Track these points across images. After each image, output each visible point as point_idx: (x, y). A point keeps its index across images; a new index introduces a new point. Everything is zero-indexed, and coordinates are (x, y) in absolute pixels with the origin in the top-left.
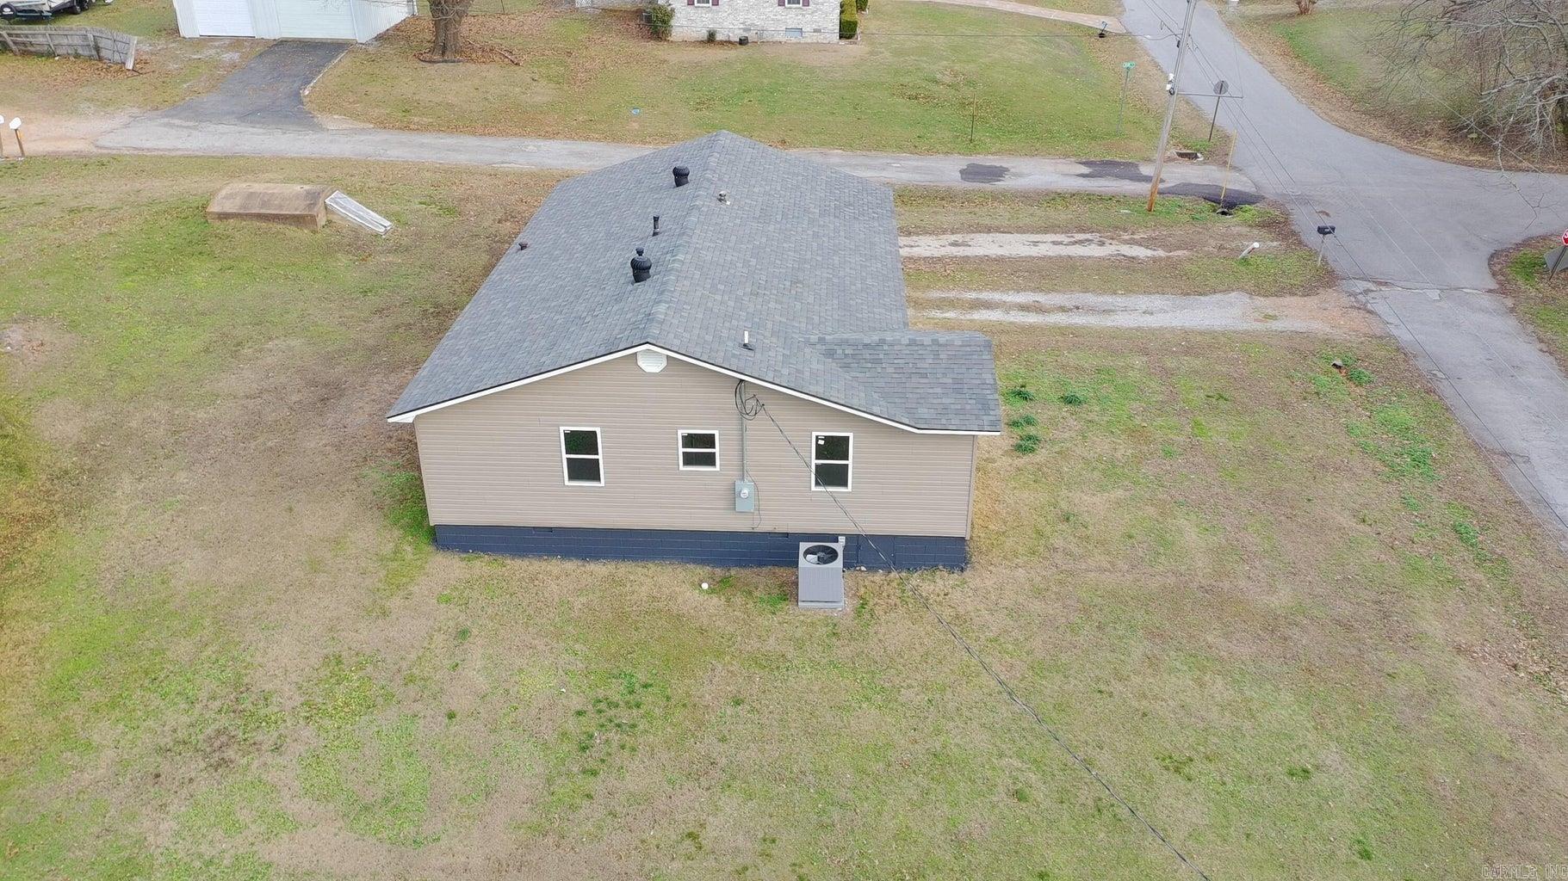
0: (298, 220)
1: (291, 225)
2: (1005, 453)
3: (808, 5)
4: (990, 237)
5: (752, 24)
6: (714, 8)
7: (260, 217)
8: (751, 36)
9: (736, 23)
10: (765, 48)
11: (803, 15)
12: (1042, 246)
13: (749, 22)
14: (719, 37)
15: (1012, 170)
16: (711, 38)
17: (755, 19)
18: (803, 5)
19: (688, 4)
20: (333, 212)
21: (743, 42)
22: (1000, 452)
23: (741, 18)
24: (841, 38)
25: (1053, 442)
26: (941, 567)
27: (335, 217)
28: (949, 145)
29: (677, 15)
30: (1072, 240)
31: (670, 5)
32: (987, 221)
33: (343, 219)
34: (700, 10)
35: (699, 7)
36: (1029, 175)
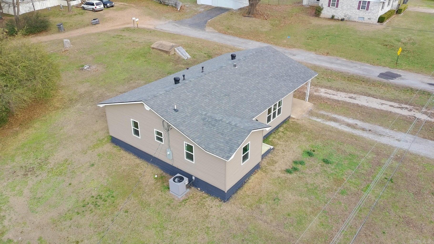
0: (167, 52)
1: (165, 53)
2: (281, 171)
3: (368, 10)
4: (366, 98)
5: (348, 15)
6: (336, 8)
7: (160, 50)
8: (346, 18)
9: (342, 14)
10: (348, 23)
11: (365, 13)
12: (384, 106)
13: (347, 14)
14: (336, 18)
15: (403, 77)
16: (333, 18)
17: (349, 13)
18: (366, 10)
19: (328, 6)
20: (176, 52)
21: (342, 20)
22: (280, 169)
23: (344, 12)
24: (378, 22)
25: (302, 173)
26: (219, 198)
27: (176, 53)
28: (387, 64)
29: (324, 9)
30: (400, 106)
31: (322, 6)
32: (371, 93)
33: (178, 54)
34: (331, 9)
35: (331, 7)
36: (407, 79)
